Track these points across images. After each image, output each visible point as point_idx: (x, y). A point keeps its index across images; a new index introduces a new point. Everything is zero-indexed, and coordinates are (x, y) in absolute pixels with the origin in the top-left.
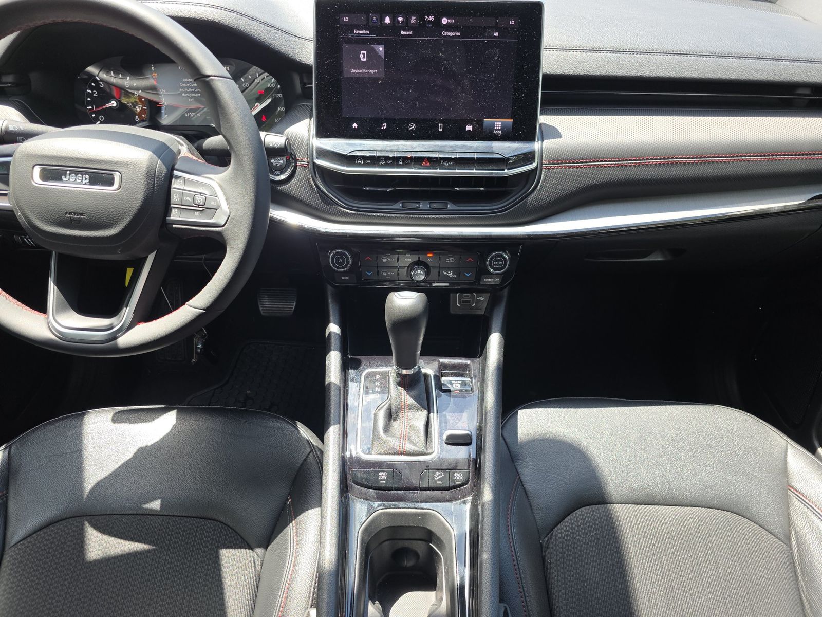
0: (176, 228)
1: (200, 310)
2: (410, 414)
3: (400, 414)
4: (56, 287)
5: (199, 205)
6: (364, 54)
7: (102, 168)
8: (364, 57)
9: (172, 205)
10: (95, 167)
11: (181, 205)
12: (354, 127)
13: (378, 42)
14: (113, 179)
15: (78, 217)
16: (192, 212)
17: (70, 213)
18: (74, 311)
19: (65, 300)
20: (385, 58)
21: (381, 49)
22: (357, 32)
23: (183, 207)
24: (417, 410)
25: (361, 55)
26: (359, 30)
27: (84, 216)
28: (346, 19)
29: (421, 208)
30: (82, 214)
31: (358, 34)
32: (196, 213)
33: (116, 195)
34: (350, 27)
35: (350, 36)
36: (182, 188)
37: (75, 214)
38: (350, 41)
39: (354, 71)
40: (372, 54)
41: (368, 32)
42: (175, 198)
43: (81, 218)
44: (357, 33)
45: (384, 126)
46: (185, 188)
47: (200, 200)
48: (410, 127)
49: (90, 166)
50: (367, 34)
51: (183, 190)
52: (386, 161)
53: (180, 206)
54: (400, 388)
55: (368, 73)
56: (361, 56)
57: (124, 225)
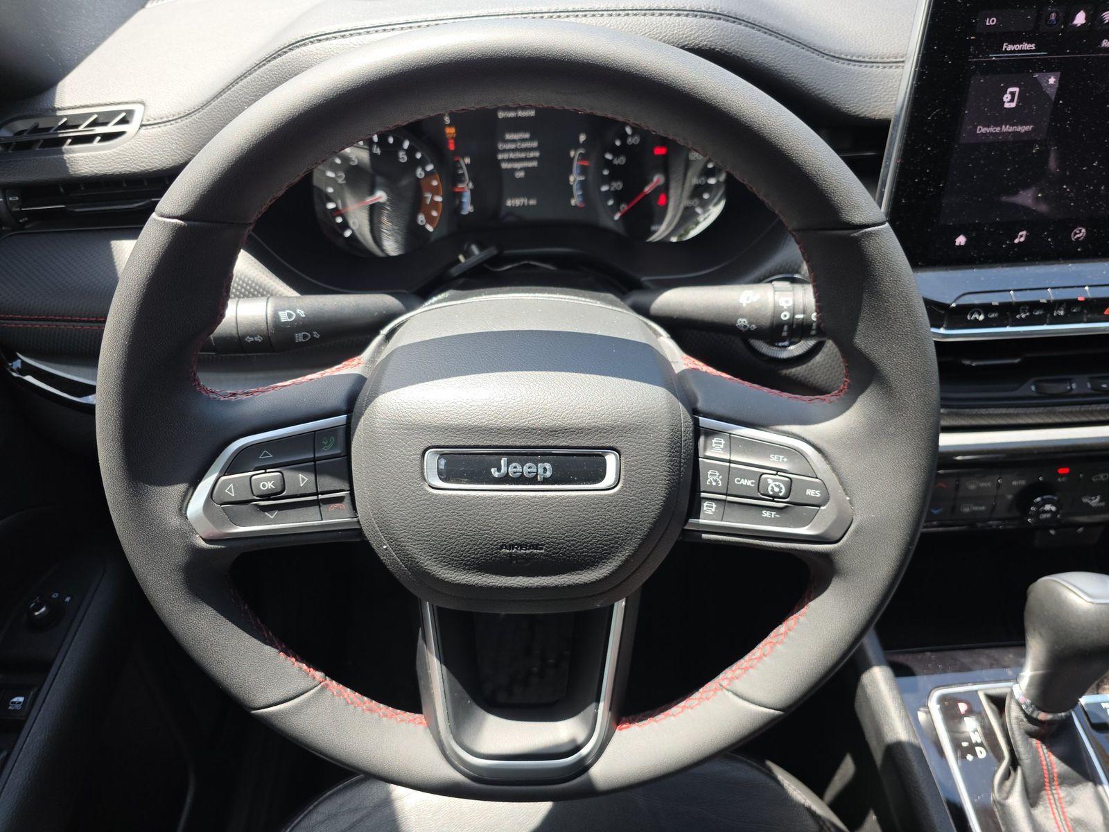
0: (709, 541)
1: (772, 711)
2: (1062, 792)
3: (1043, 793)
4: (444, 667)
5: (774, 497)
6: (1013, 94)
7: (580, 445)
8: (1012, 100)
9: (703, 495)
10: (564, 444)
11: (727, 495)
12: (957, 244)
13: (1048, 67)
14: (603, 465)
15: (528, 551)
16: (754, 511)
17: (511, 546)
18: (480, 708)
19: (463, 691)
20: (1057, 98)
21: (1052, 81)
22: (1010, 48)
23: (730, 498)
24: (1073, 783)
25: (1005, 96)
26: (1013, 43)
27: (541, 549)
28: (991, 22)
29: (1074, 392)
30: (536, 547)
31: (1011, 52)
32: (766, 514)
33: (611, 500)
34: (996, 39)
35: (993, 57)
36: (727, 457)
37: (521, 546)
38: (992, 68)
39: (984, 130)
40: (1031, 93)
41: (1033, 47)
42: (711, 479)
43: (535, 554)
44: (1008, 49)
45: (1022, 236)
46: (733, 458)
47: (778, 486)
48: (1076, 234)
49: (555, 443)
50: (1031, 51)
51: (730, 461)
52: (1031, 311)
53: (723, 497)
54: (1034, 742)
55: (1015, 133)
56: (1007, 97)
57: (623, 558)
